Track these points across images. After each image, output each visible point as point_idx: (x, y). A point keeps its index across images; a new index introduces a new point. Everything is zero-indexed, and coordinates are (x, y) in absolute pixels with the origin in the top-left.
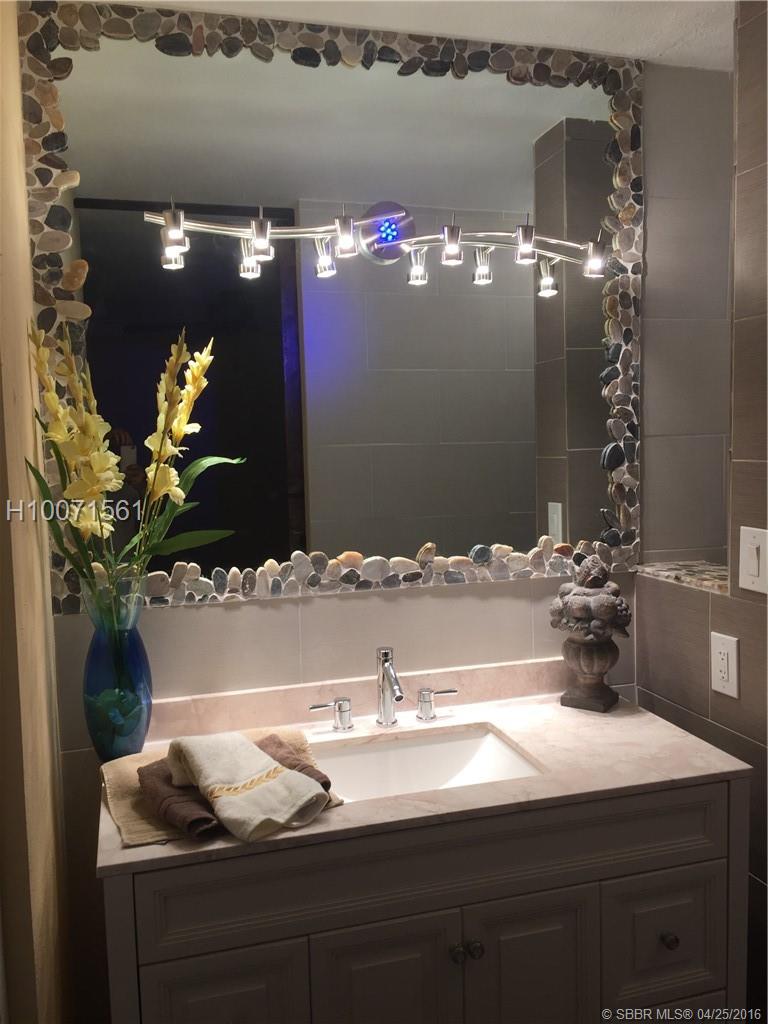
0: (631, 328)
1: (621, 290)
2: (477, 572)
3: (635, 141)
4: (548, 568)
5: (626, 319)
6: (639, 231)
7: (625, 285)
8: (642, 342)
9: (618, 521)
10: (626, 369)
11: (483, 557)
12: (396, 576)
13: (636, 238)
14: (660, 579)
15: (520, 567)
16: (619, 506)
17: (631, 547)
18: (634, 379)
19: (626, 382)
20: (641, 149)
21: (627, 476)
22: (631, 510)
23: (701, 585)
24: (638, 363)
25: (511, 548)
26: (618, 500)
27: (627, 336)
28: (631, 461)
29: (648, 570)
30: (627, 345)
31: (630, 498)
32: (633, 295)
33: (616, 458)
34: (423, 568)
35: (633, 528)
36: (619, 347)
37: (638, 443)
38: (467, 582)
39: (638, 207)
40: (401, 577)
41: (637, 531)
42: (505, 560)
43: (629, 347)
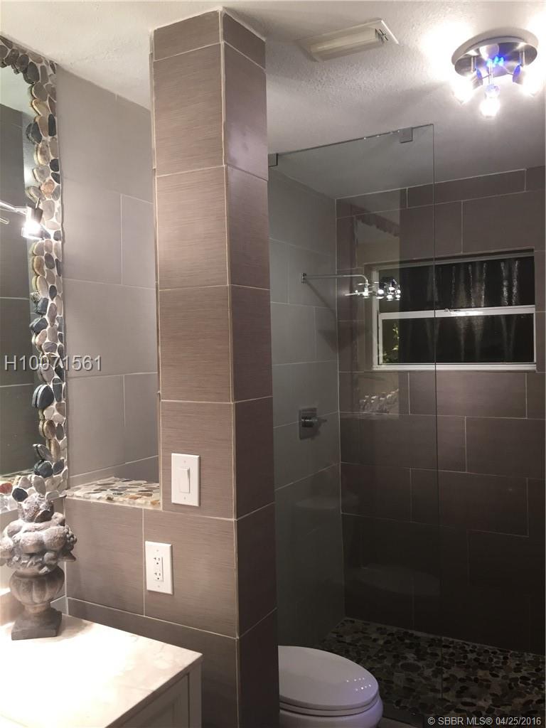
0: (55, 285)
1: (46, 253)
3: (52, 130)
5: (51, 276)
6: (57, 204)
7: (49, 248)
8: (63, 298)
9: (50, 454)
10: (53, 321)
13: (56, 210)
14: (92, 500)
16: (49, 440)
17: (61, 475)
18: (59, 329)
19: (53, 332)
20: (56, 136)
21: (56, 413)
22: (60, 442)
24: (62, 316)
26: (49, 436)
27: (53, 292)
28: (59, 400)
29: (77, 493)
30: (52, 299)
31: (58, 431)
32: (55, 258)
33: (48, 398)
35: (62, 458)
36: (46, 301)
37: (64, 385)
39: (56, 184)
41: (65, 461)
43: (54, 302)
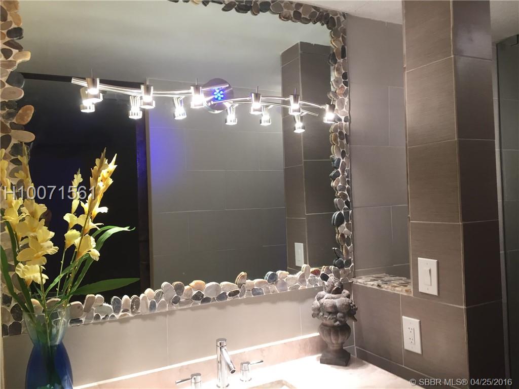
0: (345, 150)
1: (339, 130)
2: (270, 288)
3: (343, 54)
4: (307, 283)
5: (342, 145)
6: (346, 100)
7: (341, 128)
8: (350, 158)
9: (342, 254)
10: (343, 171)
11: (273, 278)
12: (224, 293)
13: (346, 104)
14: (368, 286)
15: (293, 283)
16: (342, 246)
17: (349, 268)
18: (347, 177)
19: (343, 179)
20: (346, 58)
21: (346, 229)
22: (349, 248)
23: (394, 290)
24: (349, 168)
25: (288, 273)
26: (342, 243)
27: (343, 154)
28: (348, 221)
29: (360, 281)
30: (343, 159)
31: (348, 241)
32: (345, 133)
33: (340, 220)
34: (240, 288)
35: (350, 258)
36: (339, 160)
37: (350, 212)
38: (264, 294)
39: (346, 87)
40: (227, 294)
41: (352, 259)
42: (285, 280)
43: (344, 160)
